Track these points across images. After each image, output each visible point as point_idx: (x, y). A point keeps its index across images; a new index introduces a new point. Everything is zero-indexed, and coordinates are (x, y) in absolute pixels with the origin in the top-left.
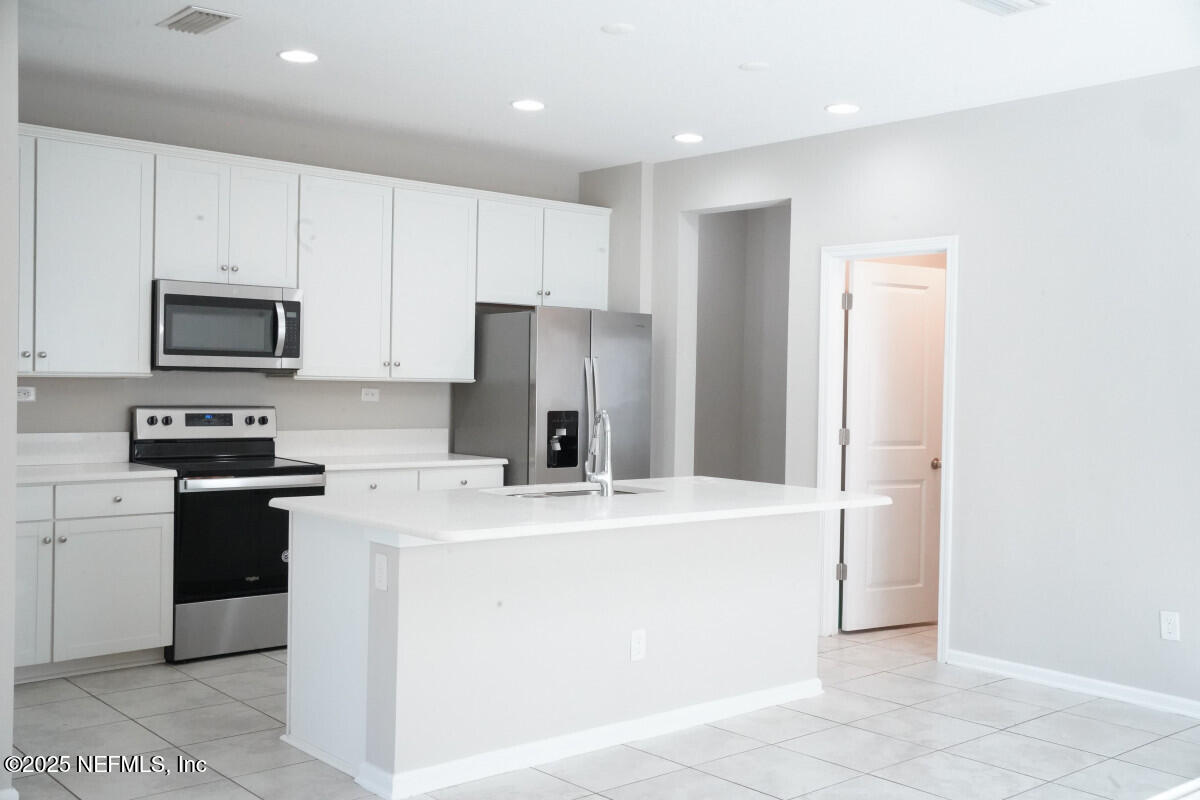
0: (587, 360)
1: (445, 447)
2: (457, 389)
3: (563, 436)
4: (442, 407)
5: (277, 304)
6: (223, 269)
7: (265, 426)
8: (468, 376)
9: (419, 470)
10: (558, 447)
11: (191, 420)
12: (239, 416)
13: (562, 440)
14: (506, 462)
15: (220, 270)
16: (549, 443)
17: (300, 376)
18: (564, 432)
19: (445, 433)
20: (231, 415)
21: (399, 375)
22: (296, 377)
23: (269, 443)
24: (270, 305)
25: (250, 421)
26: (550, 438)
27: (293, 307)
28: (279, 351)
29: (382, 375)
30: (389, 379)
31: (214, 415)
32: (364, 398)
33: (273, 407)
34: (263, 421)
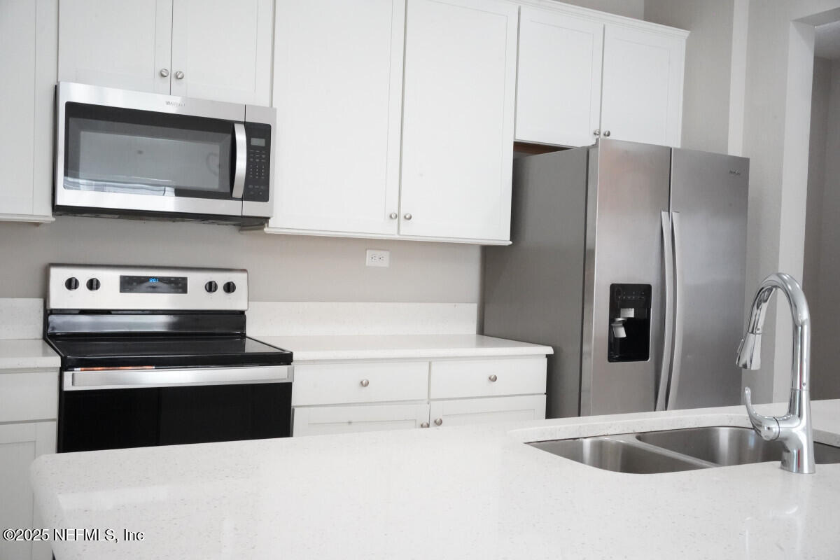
0: (664, 214)
1: (472, 328)
2: (489, 253)
3: (629, 319)
4: (469, 276)
5: (236, 126)
6: (163, 76)
7: (232, 294)
8: (501, 235)
9: (430, 361)
10: (622, 333)
11: (128, 285)
12: (196, 281)
13: (628, 324)
14: (550, 351)
15: (158, 77)
16: (611, 328)
17: (273, 226)
18: (631, 313)
19: (472, 310)
20: (185, 279)
21: (410, 231)
22: (266, 230)
23: (238, 318)
24: (226, 127)
25: (211, 287)
26: (612, 320)
27: (260, 133)
28: (238, 190)
29: (387, 230)
30: (397, 237)
31: (161, 279)
32: (369, 262)
33: (244, 271)
34: (229, 288)
